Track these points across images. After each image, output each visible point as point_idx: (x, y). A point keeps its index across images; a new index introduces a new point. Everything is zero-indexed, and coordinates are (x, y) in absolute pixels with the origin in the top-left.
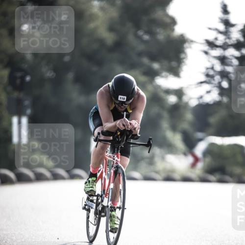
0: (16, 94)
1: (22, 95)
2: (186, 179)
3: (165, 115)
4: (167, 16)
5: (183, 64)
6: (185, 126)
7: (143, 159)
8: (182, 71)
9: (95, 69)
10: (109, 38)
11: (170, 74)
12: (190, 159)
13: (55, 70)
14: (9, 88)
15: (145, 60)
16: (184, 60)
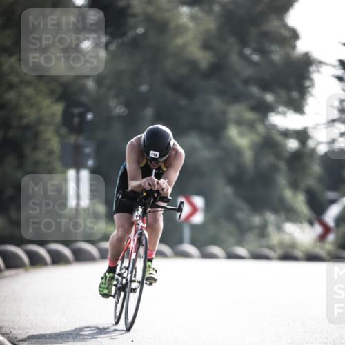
0: (72, 139)
1: (81, 140)
2: (312, 257)
3: (283, 166)
4: (286, 26)
5: (308, 95)
6: (311, 182)
7: (251, 228)
8: (307, 104)
9: (183, 102)
10: (204, 58)
11: (289, 110)
12: (318, 229)
13: (127, 104)
14: (64, 131)
15: (255, 90)
16: (310, 89)
